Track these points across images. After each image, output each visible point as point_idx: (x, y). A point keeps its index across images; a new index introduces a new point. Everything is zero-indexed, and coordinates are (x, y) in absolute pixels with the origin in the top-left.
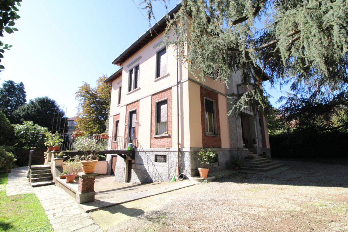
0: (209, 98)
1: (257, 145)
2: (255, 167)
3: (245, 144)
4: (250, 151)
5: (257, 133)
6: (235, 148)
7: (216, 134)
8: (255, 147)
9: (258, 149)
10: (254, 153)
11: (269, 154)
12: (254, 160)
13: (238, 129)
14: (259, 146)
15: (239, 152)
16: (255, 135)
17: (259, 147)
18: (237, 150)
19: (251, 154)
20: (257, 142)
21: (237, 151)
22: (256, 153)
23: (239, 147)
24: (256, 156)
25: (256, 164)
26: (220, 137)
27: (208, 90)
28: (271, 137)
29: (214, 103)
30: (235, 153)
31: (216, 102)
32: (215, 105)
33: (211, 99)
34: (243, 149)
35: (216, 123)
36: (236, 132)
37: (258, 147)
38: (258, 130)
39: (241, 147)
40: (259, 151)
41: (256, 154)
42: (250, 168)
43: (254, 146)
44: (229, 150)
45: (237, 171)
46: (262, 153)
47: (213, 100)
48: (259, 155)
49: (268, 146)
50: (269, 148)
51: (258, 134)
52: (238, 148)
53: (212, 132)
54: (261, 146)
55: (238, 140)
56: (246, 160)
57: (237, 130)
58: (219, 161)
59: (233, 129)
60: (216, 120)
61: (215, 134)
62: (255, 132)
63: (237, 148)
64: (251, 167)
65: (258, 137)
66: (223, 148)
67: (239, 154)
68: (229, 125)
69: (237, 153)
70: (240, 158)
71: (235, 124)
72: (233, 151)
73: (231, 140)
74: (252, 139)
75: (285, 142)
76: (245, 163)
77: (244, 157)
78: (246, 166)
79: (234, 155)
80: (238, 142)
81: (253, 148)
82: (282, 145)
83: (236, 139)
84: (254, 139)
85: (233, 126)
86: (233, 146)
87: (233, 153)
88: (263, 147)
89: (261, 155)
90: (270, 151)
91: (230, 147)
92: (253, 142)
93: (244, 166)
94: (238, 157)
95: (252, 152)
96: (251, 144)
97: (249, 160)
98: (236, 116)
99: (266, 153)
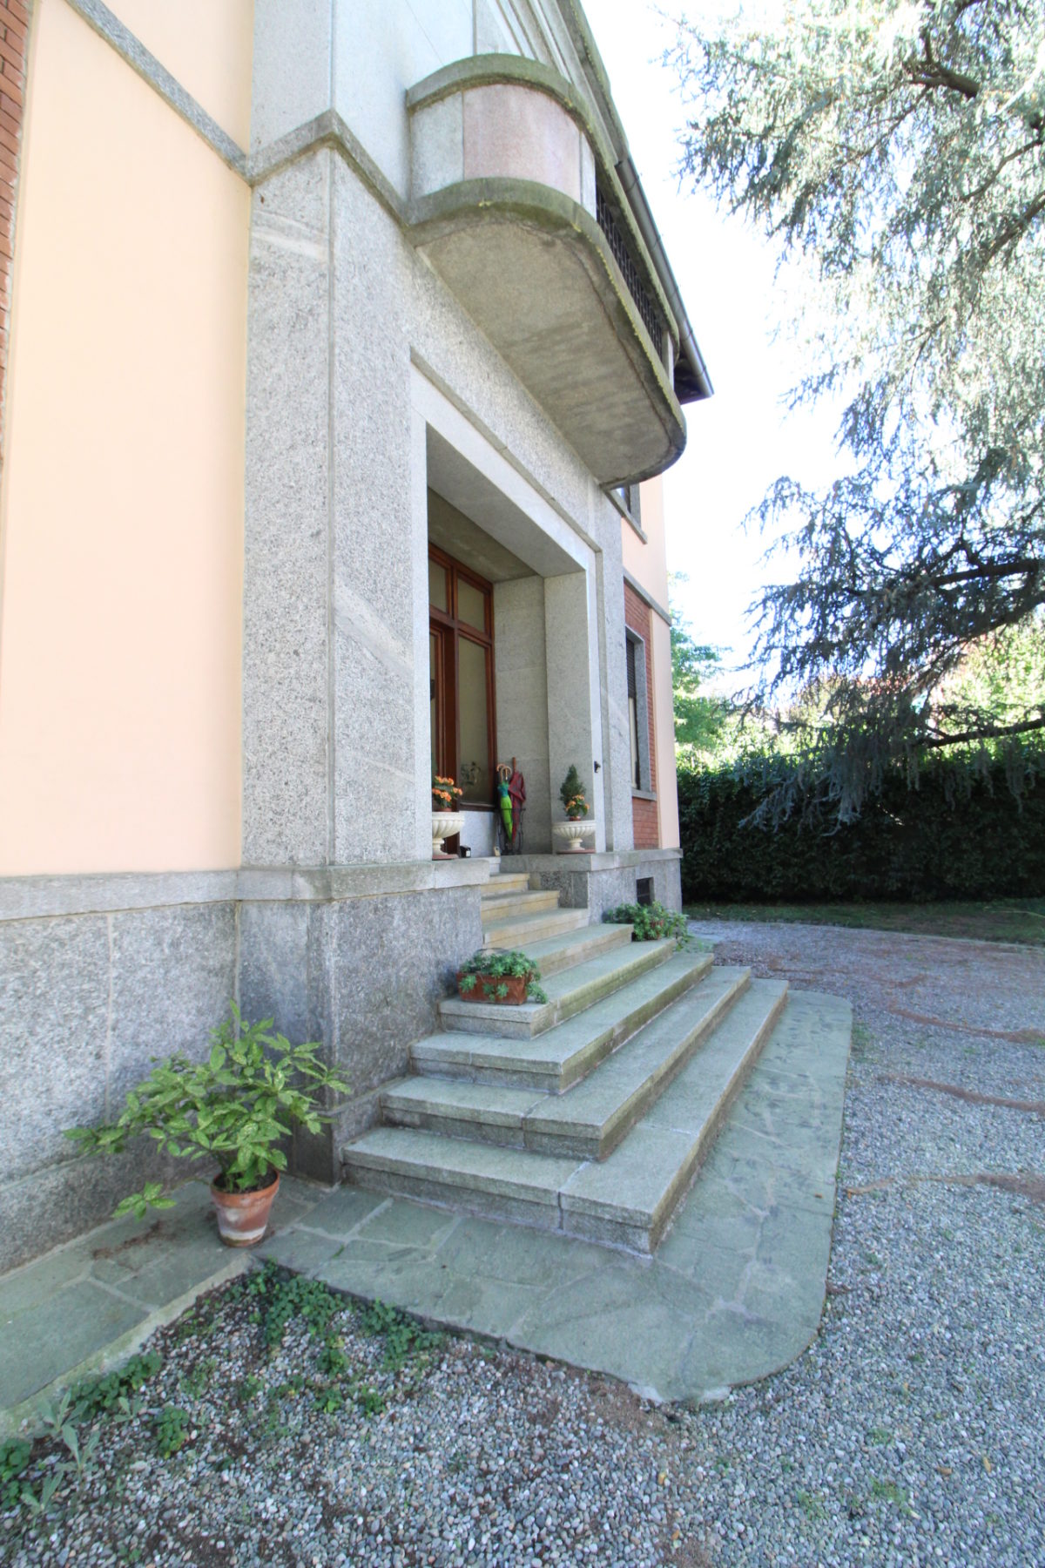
1: (592, 826)
4: (532, 888)
5: (606, 725)
6: (293, 869)
8: (576, 845)
9: (595, 863)
10: (564, 904)
11: (669, 893)
12: (531, 1010)
14: (609, 833)
15: (331, 917)
16: (587, 732)
17: (609, 848)
18: (305, 891)
20: (598, 805)
21: (317, 906)
22: (581, 903)
23: (341, 855)
25: (540, 1078)
28: (688, 786)
30: (288, 931)
34: (407, 870)
36: (326, 647)
37: (600, 845)
38: (611, 701)
39: (382, 857)
41: (580, 912)
43: (566, 841)
46: (629, 897)
48: (607, 918)
50: (675, 851)
51: (613, 732)
52: (328, 874)
54: (624, 835)
55: (343, 756)
56: (449, 1006)
57: (330, 621)
59: (289, 608)
62: (585, 714)
63: (309, 874)
65: (607, 760)
67: (332, 960)
68: (248, 551)
69: (315, 942)
70: (337, 1015)
71: (318, 533)
72: (264, 903)
73: (254, 759)
74: (559, 777)
75: (760, 811)
76: (420, 1064)
77: (422, 981)
78: (417, 1120)
79: (273, 967)
80: (340, 782)
81: (559, 853)
82: (745, 828)
83: (310, 743)
84: (572, 775)
85: (288, 566)
86: (269, 836)
87: (267, 941)
88: (638, 845)
89: (619, 912)
90: (678, 866)
91: (238, 861)
92: (566, 802)
93: (398, 1116)
94: (317, 990)
95: (553, 889)
96: (547, 821)
97: (485, 1010)
98: (331, 427)
99: (657, 889)
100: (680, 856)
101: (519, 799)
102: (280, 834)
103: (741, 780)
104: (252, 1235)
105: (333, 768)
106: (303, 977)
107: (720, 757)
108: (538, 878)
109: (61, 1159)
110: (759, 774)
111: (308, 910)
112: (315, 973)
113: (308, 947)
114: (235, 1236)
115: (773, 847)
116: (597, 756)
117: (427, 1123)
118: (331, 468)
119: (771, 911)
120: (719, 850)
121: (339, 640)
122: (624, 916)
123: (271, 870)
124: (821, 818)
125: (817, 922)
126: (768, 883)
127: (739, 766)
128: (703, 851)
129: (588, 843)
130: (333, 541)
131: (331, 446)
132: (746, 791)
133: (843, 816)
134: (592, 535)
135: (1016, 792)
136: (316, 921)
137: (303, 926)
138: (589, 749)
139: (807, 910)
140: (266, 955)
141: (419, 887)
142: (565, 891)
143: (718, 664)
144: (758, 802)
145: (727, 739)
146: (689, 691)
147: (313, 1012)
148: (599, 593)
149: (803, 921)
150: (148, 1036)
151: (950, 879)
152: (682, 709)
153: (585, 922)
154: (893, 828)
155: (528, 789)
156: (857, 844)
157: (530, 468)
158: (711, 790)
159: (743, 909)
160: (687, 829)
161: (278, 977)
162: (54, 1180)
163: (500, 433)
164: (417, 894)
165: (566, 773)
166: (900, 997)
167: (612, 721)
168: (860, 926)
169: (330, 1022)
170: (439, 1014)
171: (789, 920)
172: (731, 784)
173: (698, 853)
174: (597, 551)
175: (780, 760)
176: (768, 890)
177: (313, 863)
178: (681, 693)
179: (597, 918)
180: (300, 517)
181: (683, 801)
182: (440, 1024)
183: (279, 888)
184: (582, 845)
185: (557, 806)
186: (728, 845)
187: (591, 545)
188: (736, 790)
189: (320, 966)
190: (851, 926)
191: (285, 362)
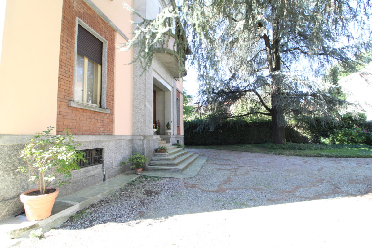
0: (91, 26)
1: (171, 131)
2: (168, 165)
3: (155, 130)
4: (162, 140)
5: (173, 115)
6: (140, 135)
7: (105, 109)
8: (169, 134)
9: (172, 137)
10: (167, 143)
11: (182, 142)
12: (166, 153)
13: (147, 103)
14: (173, 132)
15: (145, 141)
16: (171, 117)
17: (173, 134)
18: (142, 138)
19: (164, 144)
20: (172, 128)
21: (143, 140)
22: (169, 142)
23: (146, 134)
24: (169, 146)
25: (169, 160)
26: (112, 114)
27: (90, 9)
28: (185, 123)
29: (104, 45)
30: (139, 143)
31: (109, 44)
32: (107, 50)
33: (96, 32)
34: (152, 136)
35: (105, 86)
36: (144, 109)
37: (172, 134)
38: (174, 112)
39: (150, 135)
40: (173, 140)
41: (169, 144)
42: (159, 167)
43: (167, 133)
44: (129, 138)
45: (139, 176)
46: (176, 142)
47: (102, 38)
48: (173, 145)
49: (182, 133)
50: (183, 135)
51: (174, 116)
52: (145, 136)
53: (96, 104)
54: (176, 132)
55: (147, 122)
56: (156, 153)
57: (145, 105)
58: (104, 162)
59: (139, 104)
60: (105, 79)
61: (101, 107)
62: (170, 114)
63: (142, 136)
64: (162, 165)
66: (118, 136)
67: (145, 146)
68: (133, 96)
69: (143, 144)
70: (146, 152)
71: (144, 95)
72: (135, 140)
73: (134, 122)
74: (166, 123)
75: (198, 129)
76: (153, 160)
77: (153, 150)
78: (154, 165)
79: (137, 147)
80: (146, 125)
81: (166, 135)
82: (195, 132)
83: (142, 121)
84: (168, 123)
85: (139, 99)
86: (136, 131)
87: (136, 144)
88: (177, 134)
89: (175, 144)
90: (183, 138)
91: (132, 134)
92: (167, 127)
93: (151, 164)
94: (143, 150)
95: (165, 140)
96: (164, 130)
97: (161, 153)
98: (145, 82)
99: (179, 142)
100: (183, 136)
101: (159, 126)
102: (138, 131)
103: (195, 123)
104: (140, 173)
105: (145, 123)
106: (141, 148)
107: (191, 118)
108: (163, 139)
109: (119, 166)
110: (198, 122)
111: (142, 140)
112: (143, 148)
113: (142, 145)
114: (138, 173)
115: (200, 135)
116: (172, 120)
117: (156, 165)
118: (145, 87)
119: (199, 147)
120: (190, 136)
121: (146, 108)
122: (175, 145)
123: (137, 136)
124: (208, 130)
125: (206, 148)
126: (199, 142)
127: (194, 120)
128: (188, 136)
129: (170, 133)
130: (145, 97)
131: (145, 85)
132: (195, 125)
133: (211, 130)
134: (172, 86)
135: (237, 127)
136: (143, 142)
137: (141, 142)
138: (171, 119)
139: (205, 147)
140: (136, 146)
141: (153, 138)
142: (167, 141)
143: (192, 99)
144: (197, 127)
145: (193, 115)
146: (186, 104)
147: (143, 152)
148: (173, 94)
149: (204, 148)
150: (125, 154)
151: (228, 141)
152: (185, 108)
153: (170, 145)
154: (220, 132)
155: (161, 125)
156: (214, 135)
157: (165, 79)
158: (189, 125)
159: (194, 147)
160: (185, 132)
161: (138, 148)
162: (119, 168)
163: (161, 75)
164: (152, 139)
165: (167, 123)
166: (215, 157)
167: (174, 115)
168: (213, 149)
169: (145, 153)
170: (154, 154)
171: (202, 148)
172: (193, 124)
173: (187, 136)
174: (173, 88)
175: (202, 120)
176: (199, 143)
177: (143, 135)
178: (184, 105)
179: (172, 145)
180: (141, 93)
181: (184, 127)
182: (155, 155)
183: (138, 138)
184: (170, 134)
185: (166, 128)
186: (192, 135)
187: (172, 87)
188: (194, 125)
189: (144, 147)
190: (212, 149)
191: (139, 73)
